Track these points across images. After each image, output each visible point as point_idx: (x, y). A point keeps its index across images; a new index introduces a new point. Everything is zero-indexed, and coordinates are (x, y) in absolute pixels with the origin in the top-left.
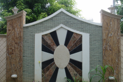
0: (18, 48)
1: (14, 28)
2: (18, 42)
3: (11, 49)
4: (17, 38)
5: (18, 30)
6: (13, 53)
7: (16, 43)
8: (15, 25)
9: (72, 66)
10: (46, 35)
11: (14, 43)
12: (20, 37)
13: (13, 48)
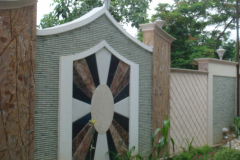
0: (24, 92)
1: (14, 37)
2: (26, 74)
3: (7, 93)
4: (22, 64)
5: (26, 42)
6: (12, 106)
7: (20, 78)
8: (18, 28)
9: (116, 128)
10: (79, 61)
11: (14, 78)
12: (31, 61)
13: (13, 92)
